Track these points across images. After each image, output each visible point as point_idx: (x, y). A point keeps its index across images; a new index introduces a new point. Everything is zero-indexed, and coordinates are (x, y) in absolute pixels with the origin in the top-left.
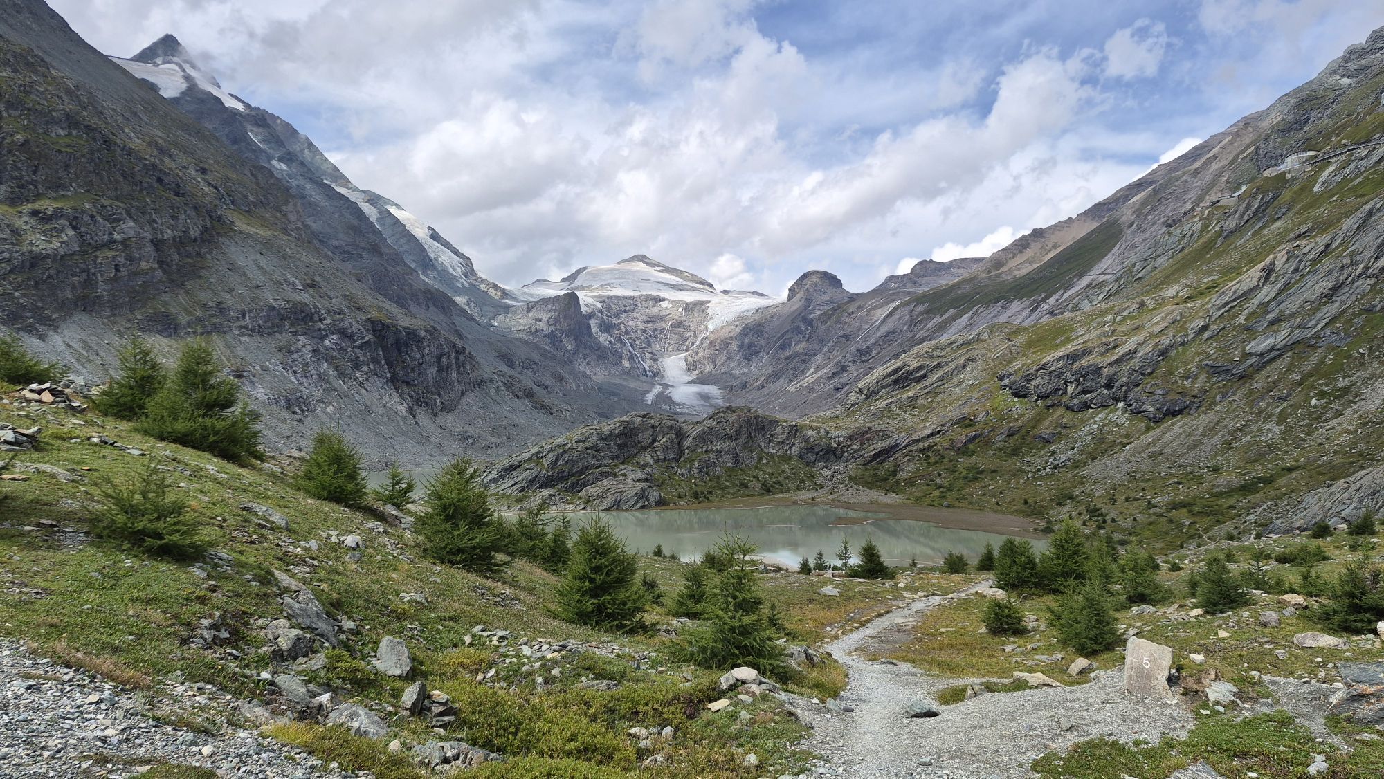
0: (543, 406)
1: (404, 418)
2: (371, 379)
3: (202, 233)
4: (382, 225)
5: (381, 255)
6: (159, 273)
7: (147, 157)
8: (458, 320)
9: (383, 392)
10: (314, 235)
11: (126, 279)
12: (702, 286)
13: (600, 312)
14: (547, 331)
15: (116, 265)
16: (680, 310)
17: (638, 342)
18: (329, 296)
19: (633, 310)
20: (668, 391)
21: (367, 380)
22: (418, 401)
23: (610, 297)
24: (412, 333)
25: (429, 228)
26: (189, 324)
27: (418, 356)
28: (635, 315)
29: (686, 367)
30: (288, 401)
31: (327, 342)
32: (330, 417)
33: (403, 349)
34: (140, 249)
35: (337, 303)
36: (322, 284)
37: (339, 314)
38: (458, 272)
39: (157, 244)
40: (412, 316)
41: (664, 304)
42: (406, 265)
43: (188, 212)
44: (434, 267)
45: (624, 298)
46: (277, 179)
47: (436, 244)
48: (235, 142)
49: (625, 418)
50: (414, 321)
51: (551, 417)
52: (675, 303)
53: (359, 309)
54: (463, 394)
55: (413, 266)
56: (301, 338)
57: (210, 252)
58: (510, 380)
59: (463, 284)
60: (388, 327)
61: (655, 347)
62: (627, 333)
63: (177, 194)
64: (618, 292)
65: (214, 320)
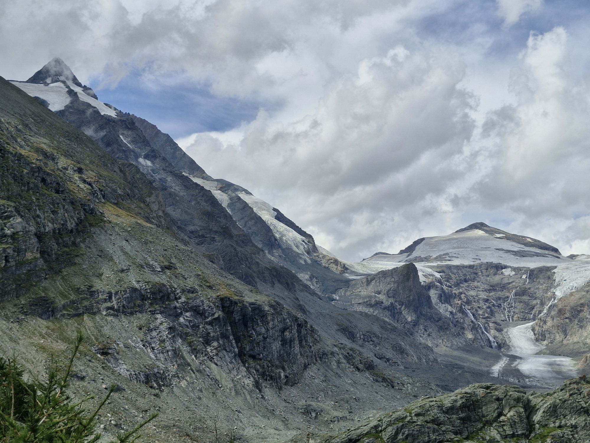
0: (384, 380)
1: (251, 392)
2: (220, 354)
3: (77, 225)
4: (232, 210)
5: (231, 236)
6: (40, 262)
7: (34, 161)
8: (302, 296)
9: (231, 366)
10: (173, 222)
11: (14, 268)
12: (546, 252)
13: (440, 281)
14: (387, 302)
15: (6, 257)
16: (524, 277)
17: (481, 312)
18: (183, 277)
19: (473, 280)
20: (516, 363)
21: (217, 355)
22: (263, 375)
23: (449, 267)
24: (257, 309)
25: (275, 210)
26: (64, 307)
27: (263, 330)
28: (476, 284)
29: (533, 337)
30: (147, 376)
31: (181, 320)
32: (184, 391)
33: (249, 324)
34: (26, 241)
35: (191, 282)
36: (178, 265)
37: (193, 292)
38: (301, 250)
39: (39, 236)
40: (258, 292)
41: (507, 272)
42: (254, 245)
43: (66, 207)
44: (279, 246)
45: (464, 267)
46: (143, 174)
47: (282, 224)
48: (108, 144)
49: (467, 389)
50: (259, 297)
51: (392, 391)
52: (517, 270)
53: (210, 287)
54: (306, 367)
55: (260, 246)
56: (159, 316)
57: (84, 241)
58: (351, 352)
59: (305, 261)
60: (236, 303)
61: (499, 317)
62: (468, 302)
63: (57, 192)
64: (456, 262)
65: (86, 303)
